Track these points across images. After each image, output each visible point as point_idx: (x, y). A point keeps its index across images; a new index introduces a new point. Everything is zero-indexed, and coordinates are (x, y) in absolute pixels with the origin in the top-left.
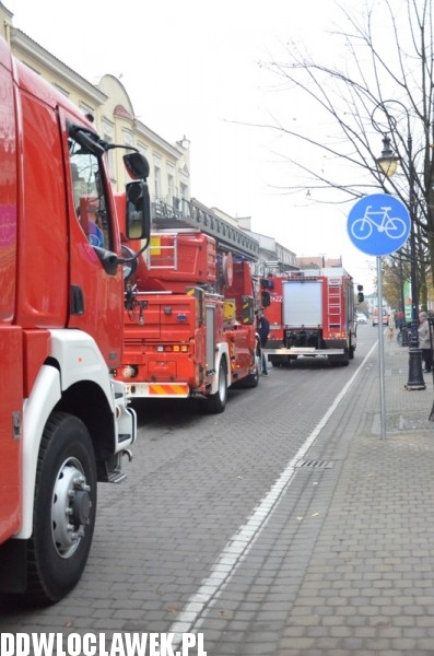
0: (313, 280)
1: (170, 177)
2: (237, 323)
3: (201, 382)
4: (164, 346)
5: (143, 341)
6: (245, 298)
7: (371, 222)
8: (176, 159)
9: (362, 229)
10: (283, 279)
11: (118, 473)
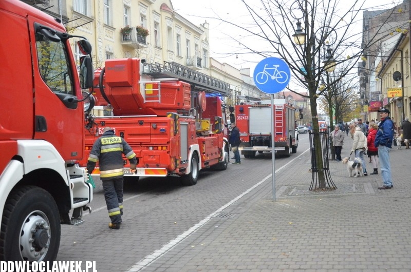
0: (267, 106)
1: (196, 45)
2: (211, 133)
3: (176, 168)
4: (153, 147)
5: (141, 144)
6: (216, 118)
7: (267, 74)
8: (200, 35)
9: (262, 78)
10: (249, 106)
11: (80, 219)
